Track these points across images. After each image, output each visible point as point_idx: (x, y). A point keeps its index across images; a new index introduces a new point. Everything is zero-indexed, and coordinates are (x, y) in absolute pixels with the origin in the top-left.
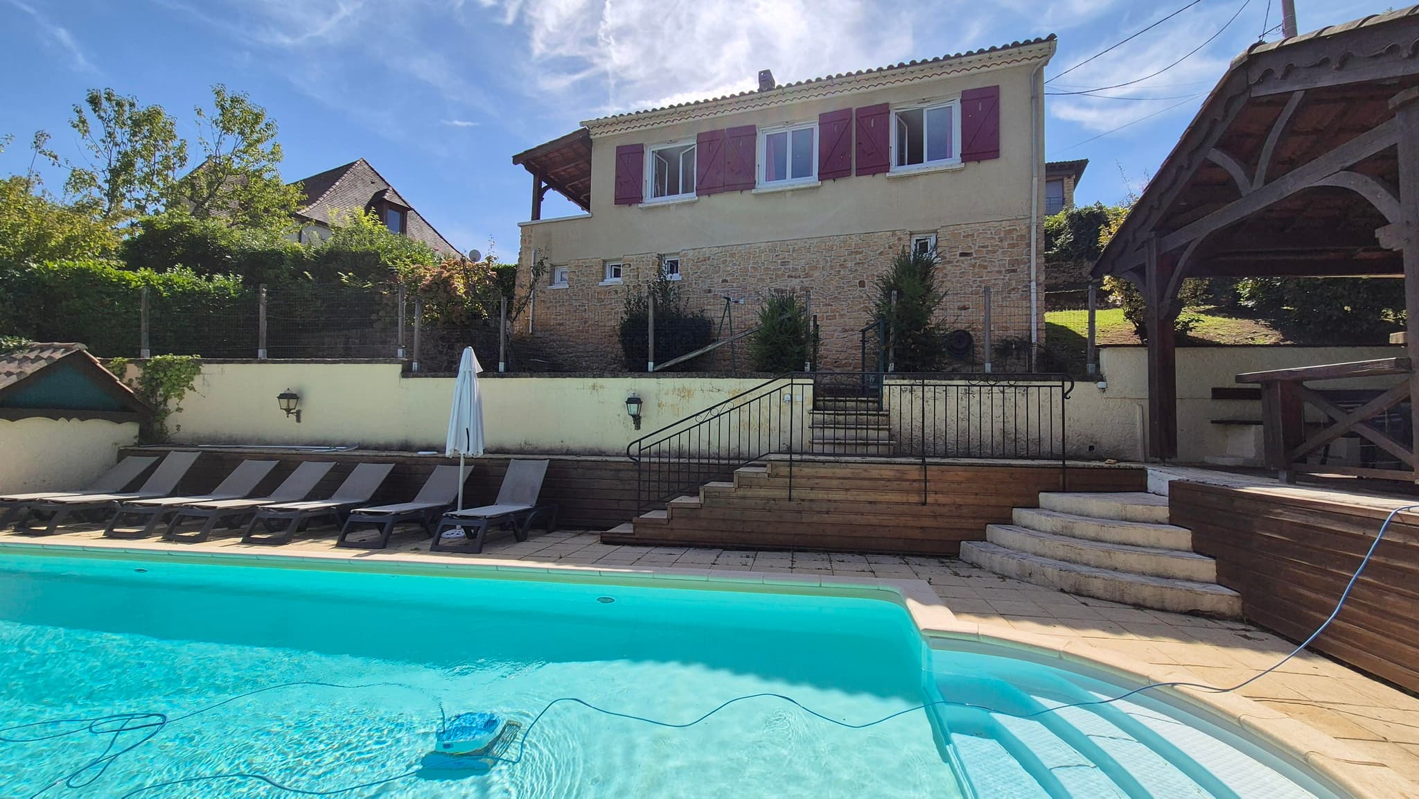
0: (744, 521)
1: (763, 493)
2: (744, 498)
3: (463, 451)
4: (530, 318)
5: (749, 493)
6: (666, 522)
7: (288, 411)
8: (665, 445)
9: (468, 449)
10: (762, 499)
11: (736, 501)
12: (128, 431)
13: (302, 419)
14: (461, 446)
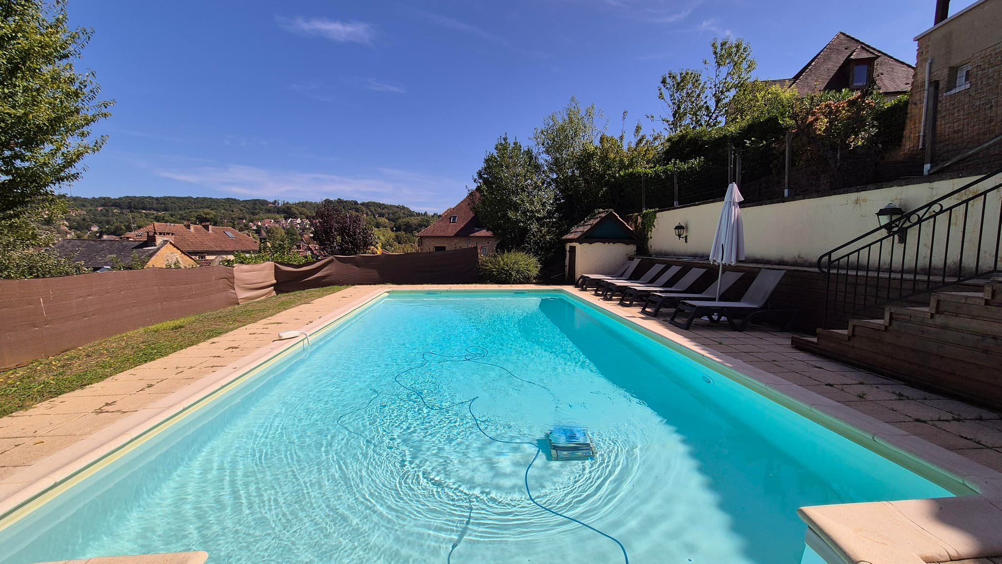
0: (942, 357)
1: (975, 325)
2: (945, 327)
3: (719, 261)
4: (921, 134)
5: (953, 322)
6: (847, 339)
7: (679, 236)
8: (853, 258)
9: (722, 259)
10: (974, 333)
11: (931, 329)
12: (632, 248)
13: (688, 241)
14: (717, 257)
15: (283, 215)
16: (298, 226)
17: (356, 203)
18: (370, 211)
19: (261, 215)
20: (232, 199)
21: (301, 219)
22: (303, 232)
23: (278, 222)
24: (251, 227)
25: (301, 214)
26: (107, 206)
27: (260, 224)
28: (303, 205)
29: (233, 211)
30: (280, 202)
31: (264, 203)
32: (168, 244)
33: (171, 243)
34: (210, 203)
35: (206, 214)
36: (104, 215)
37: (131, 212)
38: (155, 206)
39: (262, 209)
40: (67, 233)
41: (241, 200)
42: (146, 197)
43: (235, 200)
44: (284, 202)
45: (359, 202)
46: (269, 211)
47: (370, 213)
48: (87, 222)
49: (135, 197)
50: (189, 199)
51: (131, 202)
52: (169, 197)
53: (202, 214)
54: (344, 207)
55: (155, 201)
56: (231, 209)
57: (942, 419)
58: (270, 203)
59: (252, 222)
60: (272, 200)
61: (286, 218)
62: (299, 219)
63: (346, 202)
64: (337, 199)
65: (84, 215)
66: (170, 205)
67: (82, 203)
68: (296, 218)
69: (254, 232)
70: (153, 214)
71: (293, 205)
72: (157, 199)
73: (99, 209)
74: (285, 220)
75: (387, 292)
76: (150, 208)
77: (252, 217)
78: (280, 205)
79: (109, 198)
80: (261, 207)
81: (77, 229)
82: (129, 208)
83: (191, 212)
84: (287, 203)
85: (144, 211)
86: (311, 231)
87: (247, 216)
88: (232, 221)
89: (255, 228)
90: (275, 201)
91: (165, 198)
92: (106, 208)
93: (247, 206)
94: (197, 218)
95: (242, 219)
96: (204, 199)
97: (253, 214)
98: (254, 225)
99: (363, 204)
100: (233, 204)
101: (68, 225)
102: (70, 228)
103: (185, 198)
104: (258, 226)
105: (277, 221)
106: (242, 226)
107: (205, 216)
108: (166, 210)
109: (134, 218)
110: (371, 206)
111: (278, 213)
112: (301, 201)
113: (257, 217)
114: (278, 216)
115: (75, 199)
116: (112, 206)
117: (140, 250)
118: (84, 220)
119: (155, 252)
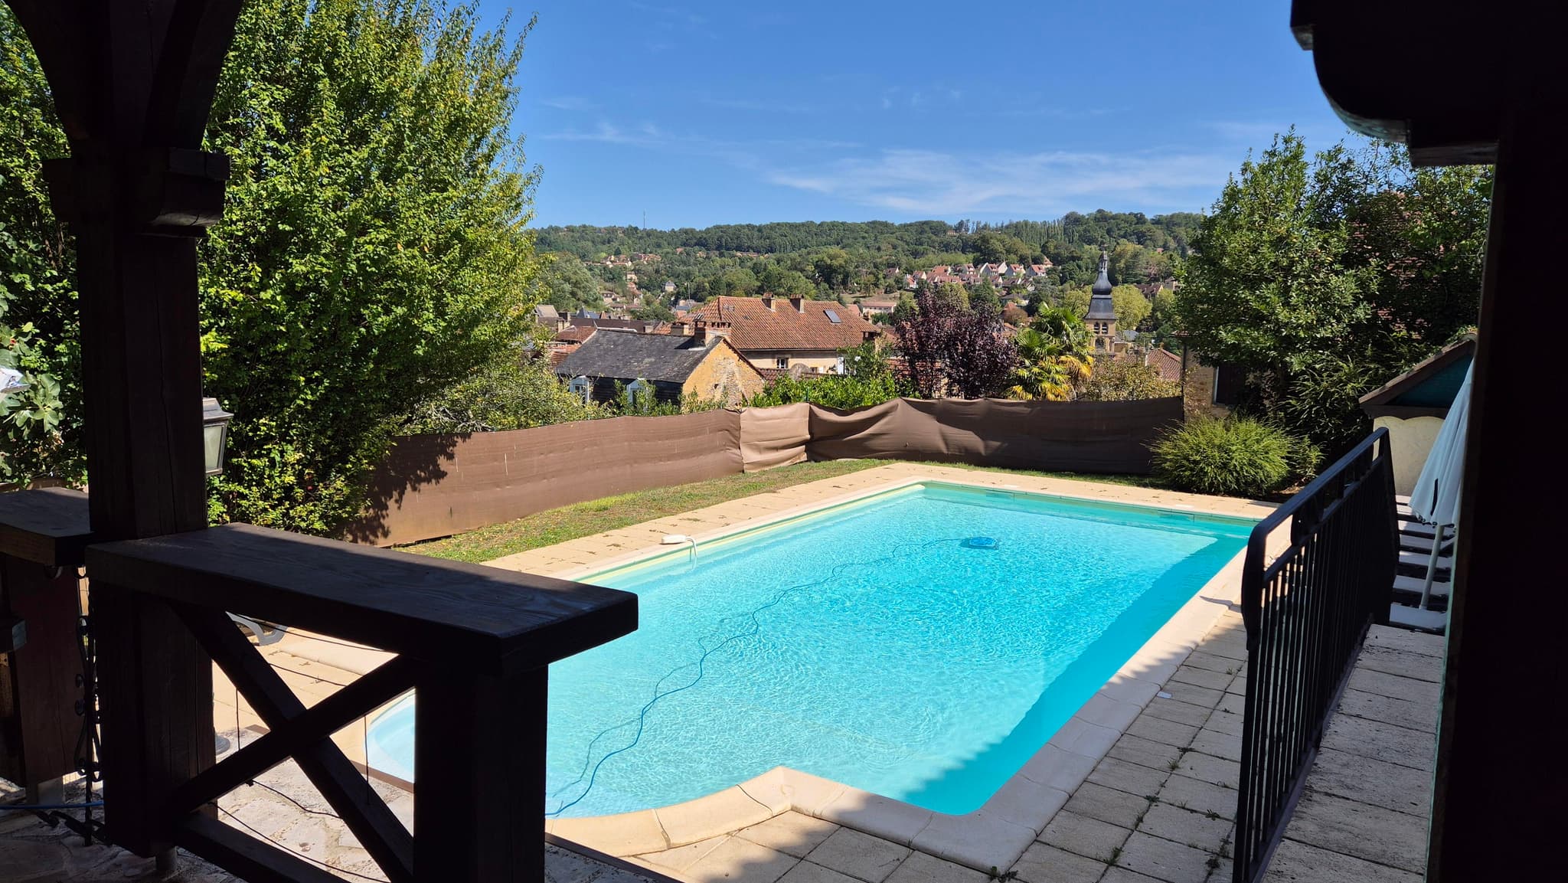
15: (971, 256)
16: (1000, 280)
17: (1140, 219)
18: (1175, 238)
19: (931, 256)
20: (881, 223)
21: (1008, 265)
22: (1008, 294)
23: (960, 271)
24: (908, 284)
25: (1008, 252)
26: (688, 245)
27: (924, 277)
28: (1018, 230)
29: (879, 249)
30: (970, 225)
31: (938, 228)
32: (722, 345)
33: (725, 341)
34: (842, 233)
35: (831, 258)
36: (684, 263)
37: (721, 255)
38: (756, 243)
39: (933, 242)
40: (634, 296)
41: (897, 224)
42: (742, 227)
43: (885, 224)
44: (978, 223)
45: (1149, 216)
46: (946, 247)
47: (1172, 244)
48: (662, 275)
49: (729, 227)
50: (807, 226)
51: (722, 237)
52: (778, 224)
53: (826, 258)
54: (1109, 232)
55: (756, 234)
56: (877, 245)
57: (1187, 806)
58: (950, 228)
59: (911, 273)
60: (953, 222)
61: (977, 263)
62: (1004, 264)
63: (1115, 217)
64: (1094, 211)
65: (658, 262)
66: (778, 240)
67: (656, 240)
68: (997, 261)
69: (912, 294)
70: (751, 259)
71: (997, 230)
72: (760, 229)
73: (679, 250)
74: (975, 267)
75: (923, 484)
76: (749, 247)
77: (913, 261)
78: (970, 232)
79: (692, 231)
80: (934, 237)
81: (648, 288)
82: (719, 248)
83: (809, 253)
84: (985, 227)
85: (739, 254)
86: (1024, 292)
87: (904, 260)
88: (874, 270)
89: (914, 286)
90: (961, 224)
91: (773, 227)
92: (688, 248)
93: (907, 238)
94: (817, 266)
95: (893, 266)
96: (834, 226)
97: (916, 254)
98: (914, 278)
99: (1157, 222)
100: (882, 233)
101: (637, 281)
102: (640, 286)
103: (803, 225)
104: (921, 282)
105: (958, 271)
106: (891, 281)
107: (829, 262)
108: (771, 250)
109: (724, 268)
110: (1179, 225)
111: (964, 252)
112: (1015, 221)
113: (921, 261)
114: (961, 258)
115: (649, 234)
116: (696, 244)
117: (684, 351)
118: (657, 271)
119: (702, 357)
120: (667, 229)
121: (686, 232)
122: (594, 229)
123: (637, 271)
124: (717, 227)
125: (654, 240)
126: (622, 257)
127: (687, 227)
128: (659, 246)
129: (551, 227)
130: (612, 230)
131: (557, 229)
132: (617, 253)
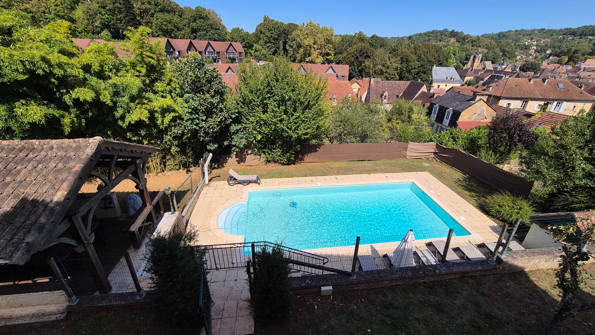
33: (483, 100)
36: (560, 42)
40: (531, 55)
48: (547, 47)
51: (585, 30)
73: (560, 37)
82: (581, 35)
85: (591, 37)
92: (565, 36)
101: (535, 49)
102: (536, 51)
109: (579, 43)
115: (549, 31)
116: (570, 34)
117: (468, 102)
118: (546, 45)
119: (472, 105)
120: (558, 28)
121: (567, 29)
122: (526, 30)
123: (537, 46)
124: (584, 26)
125: (550, 33)
126: (533, 40)
127: (568, 27)
128: (552, 35)
129: (509, 31)
130: (533, 31)
131: (510, 31)
132: (532, 39)
